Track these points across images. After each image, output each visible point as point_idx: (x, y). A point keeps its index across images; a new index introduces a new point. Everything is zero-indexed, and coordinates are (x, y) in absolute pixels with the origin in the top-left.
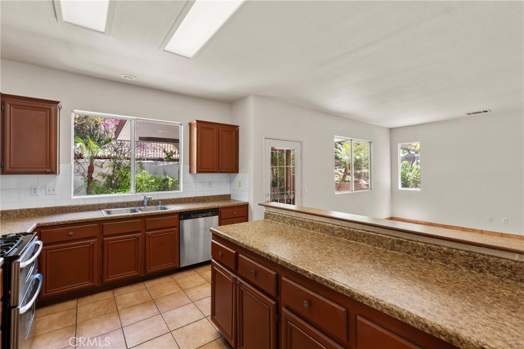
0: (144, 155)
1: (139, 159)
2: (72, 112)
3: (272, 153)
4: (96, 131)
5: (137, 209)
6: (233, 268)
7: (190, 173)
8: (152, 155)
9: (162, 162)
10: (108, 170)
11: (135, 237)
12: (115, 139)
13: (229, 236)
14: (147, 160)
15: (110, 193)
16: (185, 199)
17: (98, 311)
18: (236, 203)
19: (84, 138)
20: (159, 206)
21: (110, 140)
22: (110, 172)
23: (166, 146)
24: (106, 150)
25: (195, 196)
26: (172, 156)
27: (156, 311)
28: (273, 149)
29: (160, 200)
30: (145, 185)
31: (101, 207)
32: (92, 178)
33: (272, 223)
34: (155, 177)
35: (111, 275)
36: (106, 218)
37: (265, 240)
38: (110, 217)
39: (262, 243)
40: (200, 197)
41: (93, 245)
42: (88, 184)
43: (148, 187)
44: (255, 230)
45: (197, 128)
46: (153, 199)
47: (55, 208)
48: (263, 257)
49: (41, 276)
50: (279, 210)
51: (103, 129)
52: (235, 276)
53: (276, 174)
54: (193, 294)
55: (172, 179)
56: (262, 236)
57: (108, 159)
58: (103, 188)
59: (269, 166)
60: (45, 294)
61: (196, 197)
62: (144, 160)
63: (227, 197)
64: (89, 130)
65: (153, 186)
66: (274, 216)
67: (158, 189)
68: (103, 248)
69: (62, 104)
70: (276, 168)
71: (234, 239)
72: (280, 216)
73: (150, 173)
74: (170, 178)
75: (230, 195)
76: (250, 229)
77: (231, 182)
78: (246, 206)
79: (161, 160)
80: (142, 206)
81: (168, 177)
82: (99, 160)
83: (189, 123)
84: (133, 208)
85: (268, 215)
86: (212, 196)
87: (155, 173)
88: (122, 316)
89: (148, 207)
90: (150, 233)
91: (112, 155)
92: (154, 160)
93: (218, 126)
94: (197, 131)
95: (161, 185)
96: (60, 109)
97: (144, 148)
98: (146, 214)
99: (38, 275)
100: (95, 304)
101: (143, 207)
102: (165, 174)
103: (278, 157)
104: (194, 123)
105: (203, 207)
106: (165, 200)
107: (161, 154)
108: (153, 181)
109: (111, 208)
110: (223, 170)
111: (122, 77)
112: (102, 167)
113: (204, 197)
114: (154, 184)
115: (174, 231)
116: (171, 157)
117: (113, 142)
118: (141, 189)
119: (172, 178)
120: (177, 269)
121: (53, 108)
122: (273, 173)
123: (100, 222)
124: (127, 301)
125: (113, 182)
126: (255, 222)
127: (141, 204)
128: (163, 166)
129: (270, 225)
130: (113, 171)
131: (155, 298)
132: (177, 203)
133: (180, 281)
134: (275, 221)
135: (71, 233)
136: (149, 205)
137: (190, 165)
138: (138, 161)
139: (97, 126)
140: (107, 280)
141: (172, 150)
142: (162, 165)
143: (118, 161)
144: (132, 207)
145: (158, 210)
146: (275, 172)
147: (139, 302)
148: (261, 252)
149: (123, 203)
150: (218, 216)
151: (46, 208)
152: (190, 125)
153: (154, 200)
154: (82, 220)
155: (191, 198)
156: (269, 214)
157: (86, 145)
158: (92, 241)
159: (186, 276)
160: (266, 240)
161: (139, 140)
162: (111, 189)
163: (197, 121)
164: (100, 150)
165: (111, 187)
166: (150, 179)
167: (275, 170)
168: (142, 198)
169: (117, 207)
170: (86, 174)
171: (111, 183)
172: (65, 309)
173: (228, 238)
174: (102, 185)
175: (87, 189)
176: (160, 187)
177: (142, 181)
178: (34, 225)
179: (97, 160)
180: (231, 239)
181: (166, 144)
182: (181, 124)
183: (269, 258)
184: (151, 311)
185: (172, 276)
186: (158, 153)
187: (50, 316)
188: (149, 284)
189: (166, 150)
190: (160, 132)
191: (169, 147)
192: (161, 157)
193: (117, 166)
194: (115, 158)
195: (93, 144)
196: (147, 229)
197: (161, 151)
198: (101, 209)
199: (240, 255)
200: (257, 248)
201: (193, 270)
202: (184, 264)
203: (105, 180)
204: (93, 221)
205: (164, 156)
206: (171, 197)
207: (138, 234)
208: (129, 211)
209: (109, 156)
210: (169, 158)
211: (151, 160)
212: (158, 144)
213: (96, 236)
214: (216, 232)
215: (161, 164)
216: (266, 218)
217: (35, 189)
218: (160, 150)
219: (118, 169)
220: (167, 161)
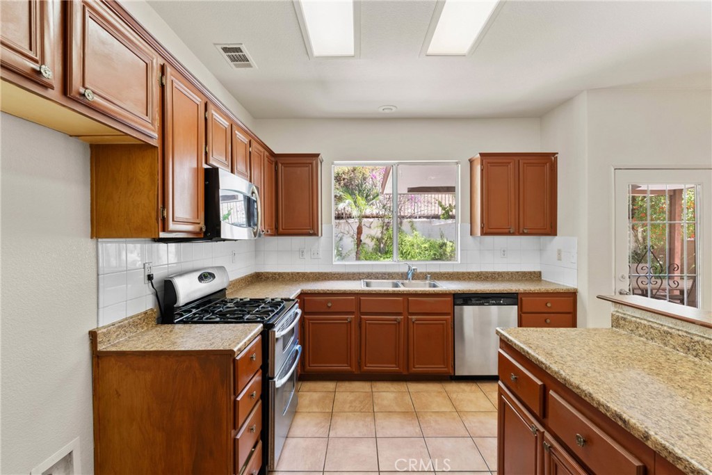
0: (416, 211)
1: (410, 217)
2: (333, 164)
3: (634, 199)
4: (364, 186)
5: (400, 282)
6: (537, 412)
7: (471, 235)
8: (426, 211)
9: (437, 220)
10: (377, 232)
11: (395, 320)
12: (382, 193)
13: (530, 351)
14: (420, 217)
15: (378, 260)
16: (463, 274)
17: (354, 404)
18: (550, 288)
19: (352, 194)
20: (427, 282)
21: (378, 195)
22: (379, 235)
23: (444, 198)
24: (374, 207)
25: (479, 270)
26: (452, 211)
27: (418, 429)
28: (634, 189)
29: (429, 273)
30: (417, 251)
31: (361, 277)
32: (361, 241)
33: (631, 339)
34: (429, 241)
35: (370, 363)
36: (363, 291)
37: (611, 376)
38: (368, 291)
39: (604, 383)
40: (487, 272)
41: (350, 322)
42: (357, 248)
43: (420, 253)
44: (587, 348)
45: (482, 164)
46: (418, 271)
47: (319, 273)
48: (605, 416)
49: (301, 349)
50: (649, 314)
51: (371, 182)
52: (542, 429)
53: (644, 239)
54: (473, 422)
55: (451, 244)
56: (605, 366)
57: (377, 217)
58: (371, 253)
59: (626, 223)
60: (309, 368)
61: (482, 272)
62: (416, 218)
63: (536, 276)
64: (357, 186)
65: (427, 252)
66: (638, 326)
67: (433, 256)
68: (360, 328)
69: (322, 156)
70: (644, 225)
71: (540, 358)
72: (652, 327)
73: (423, 235)
74: (448, 243)
75: (540, 273)
76: (576, 343)
77: (541, 250)
78: (572, 295)
79: (437, 217)
80: (406, 279)
81: (446, 241)
82: (368, 219)
83: (470, 160)
84: (395, 281)
85: (622, 322)
86: (507, 273)
87: (430, 235)
88: (378, 422)
89: (414, 281)
90: (414, 317)
91: (381, 213)
92: (428, 217)
93: (516, 158)
94: (482, 170)
95: (437, 251)
96: (321, 163)
97: (415, 202)
98: (409, 291)
99: (299, 346)
100: (352, 394)
101: (407, 281)
102: (442, 236)
103: (648, 205)
104: (476, 159)
105: (490, 289)
106: (435, 273)
107: (437, 209)
108: (426, 245)
109: (371, 279)
110: (526, 231)
111: (381, 110)
112: (370, 227)
113: (494, 273)
114: (427, 250)
115: (446, 320)
116: (451, 213)
117: (381, 197)
118: (412, 256)
119: (451, 242)
120: (451, 376)
121: (314, 162)
122: (636, 236)
123: (358, 295)
124: (385, 403)
125: (382, 246)
126: (588, 330)
127: (404, 276)
128: (440, 225)
129: (627, 343)
130: (382, 232)
131: (418, 410)
132: (452, 279)
133: (454, 396)
134: (640, 336)
135: (330, 305)
136: (415, 279)
137: (471, 223)
138: (409, 220)
139: (365, 179)
140: (365, 368)
141: (451, 202)
142: (438, 224)
143: (386, 220)
144: (394, 279)
145: (425, 287)
146: (640, 235)
147: (398, 409)
148: (599, 403)
149: (385, 274)
150: (516, 307)
151: (311, 273)
152: (471, 161)
153: (421, 273)
154: (340, 291)
155: (473, 273)
156: (625, 319)
157: (355, 202)
158: (350, 317)
159: (464, 391)
160: (615, 377)
161: (408, 192)
162: (380, 254)
163: (480, 154)
164: (367, 207)
165: (380, 251)
166: (423, 243)
167: (640, 230)
168: (405, 270)
169: (377, 278)
170: (356, 237)
171: (380, 247)
172: (325, 390)
173: (527, 352)
174: (370, 250)
175: (357, 253)
176: (435, 254)
177: (413, 245)
178: (298, 291)
179: (365, 220)
180: (533, 356)
181: (444, 195)
182: (457, 163)
183: (620, 423)
184: (411, 428)
185: (444, 384)
186: (433, 208)
187: (311, 393)
188: (414, 387)
189: (443, 204)
190: (433, 178)
191: (447, 199)
192: (436, 213)
193: (386, 226)
194: (382, 217)
195: (361, 201)
196: (410, 311)
197: (437, 205)
198: (360, 279)
199: (551, 392)
200: (591, 391)
201: (474, 384)
202: (460, 372)
203: (373, 243)
204: (350, 293)
205: (440, 212)
206: (443, 270)
207: (398, 317)
208: (391, 285)
209: (377, 214)
210: (448, 216)
211: (424, 217)
212: (433, 196)
213: (354, 312)
214: (506, 338)
215: (436, 222)
216: (617, 327)
217: (303, 252)
218: (435, 203)
219: (387, 229)
220: (444, 218)
